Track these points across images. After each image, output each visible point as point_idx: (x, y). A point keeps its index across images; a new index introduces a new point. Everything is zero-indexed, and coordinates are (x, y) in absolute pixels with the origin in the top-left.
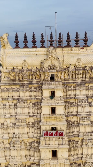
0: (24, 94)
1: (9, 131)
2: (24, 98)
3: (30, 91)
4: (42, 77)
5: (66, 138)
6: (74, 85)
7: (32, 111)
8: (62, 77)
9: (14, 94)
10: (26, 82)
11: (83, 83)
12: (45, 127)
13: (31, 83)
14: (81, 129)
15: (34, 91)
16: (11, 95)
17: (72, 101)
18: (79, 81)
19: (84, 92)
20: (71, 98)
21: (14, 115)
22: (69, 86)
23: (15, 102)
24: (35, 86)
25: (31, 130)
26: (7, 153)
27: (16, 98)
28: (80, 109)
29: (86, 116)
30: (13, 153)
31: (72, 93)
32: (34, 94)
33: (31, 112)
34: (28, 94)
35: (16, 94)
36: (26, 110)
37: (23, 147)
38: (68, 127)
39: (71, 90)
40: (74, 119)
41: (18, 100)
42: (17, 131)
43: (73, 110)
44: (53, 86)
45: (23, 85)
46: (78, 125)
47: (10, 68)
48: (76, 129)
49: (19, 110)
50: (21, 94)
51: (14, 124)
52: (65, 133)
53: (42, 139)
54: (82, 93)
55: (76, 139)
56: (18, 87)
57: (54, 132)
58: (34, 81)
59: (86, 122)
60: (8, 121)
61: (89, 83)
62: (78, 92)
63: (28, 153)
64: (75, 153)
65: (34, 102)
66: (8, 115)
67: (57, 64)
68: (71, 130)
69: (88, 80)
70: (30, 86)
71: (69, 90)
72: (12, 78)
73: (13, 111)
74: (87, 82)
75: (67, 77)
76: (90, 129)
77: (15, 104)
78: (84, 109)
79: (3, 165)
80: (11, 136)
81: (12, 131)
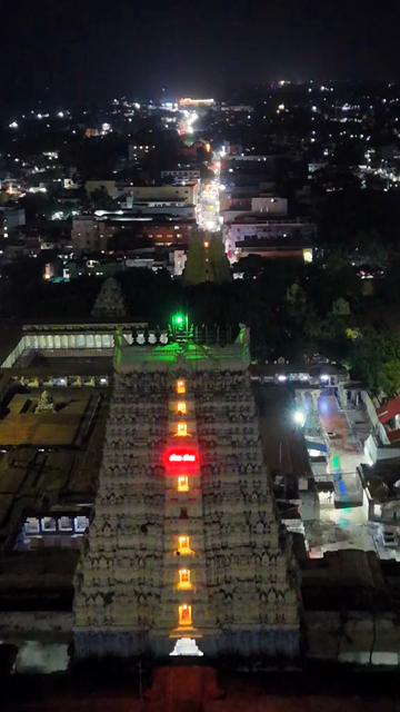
0: (144, 406)
1: (125, 452)
2: (145, 412)
3: (153, 402)
6: (211, 395)
7: (154, 428)
9: (130, 405)
10: (146, 390)
11: (222, 394)
13: (153, 392)
14: (220, 451)
15: (157, 402)
16: (127, 408)
17: (208, 415)
19: (224, 404)
20: (206, 411)
21: (131, 431)
22: (204, 395)
23: (134, 416)
24: (159, 396)
25: (153, 452)
26: (123, 481)
27: (134, 411)
29: (225, 435)
31: (207, 405)
32: (157, 406)
34: (149, 406)
35: (135, 406)
36: (147, 427)
37: (143, 475)
38: (202, 449)
39: (206, 401)
40: (209, 438)
41: (137, 413)
42: (135, 453)
43: (209, 426)
45: (143, 396)
46: (216, 445)
48: (212, 452)
49: (137, 427)
50: (141, 406)
51: (132, 444)
54: (219, 405)
55: (212, 464)
56: (136, 396)
59: (226, 442)
60: (124, 441)
61: (231, 392)
62: (215, 404)
63: (150, 481)
64: (211, 481)
65: (157, 416)
66: (123, 433)
68: (206, 453)
69: (228, 389)
70: (153, 396)
71: (204, 402)
72: (128, 385)
73: (130, 428)
74: (227, 392)
76: (230, 451)
77: (133, 419)
78: (223, 427)
79: (117, 495)
80: (127, 458)
81: (128, 453)
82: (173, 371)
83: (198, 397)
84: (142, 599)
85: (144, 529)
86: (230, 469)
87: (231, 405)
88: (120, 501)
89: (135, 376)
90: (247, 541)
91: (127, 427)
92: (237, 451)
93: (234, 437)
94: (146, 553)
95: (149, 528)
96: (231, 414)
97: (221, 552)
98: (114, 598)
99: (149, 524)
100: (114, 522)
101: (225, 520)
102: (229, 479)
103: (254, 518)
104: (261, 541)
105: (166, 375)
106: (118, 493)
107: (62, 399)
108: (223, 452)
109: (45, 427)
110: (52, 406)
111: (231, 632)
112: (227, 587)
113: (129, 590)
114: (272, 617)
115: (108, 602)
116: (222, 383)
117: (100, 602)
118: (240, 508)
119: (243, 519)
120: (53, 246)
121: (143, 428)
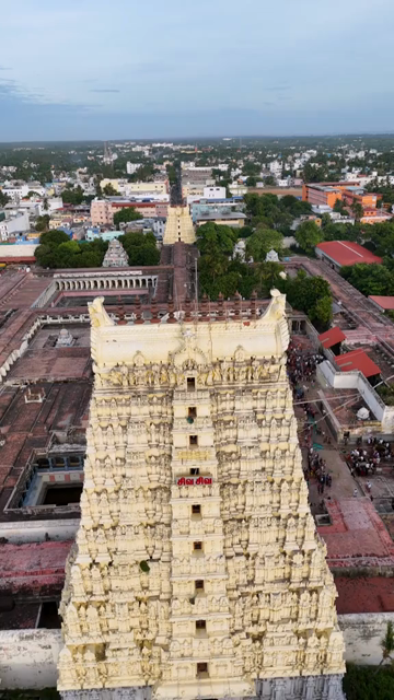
0: (140, 411)
1: (114, 471)
2: (140, 418)
3: (151, 404)
4: (173, 381)
5: (216, 486)
6: (232, 391)
7: (154, 437)
8: (210, 381)
9: (120, 410)
10: (141, 389)
11: (247, 390)
12: (180, 468)
13: (151, 390)
14: (244, 465)
15: (157, 404)
16: (114, 413)
17: (227, 418)
18: (241, 385)
19: (250, 404)
20: (225, 414)
21: (122, 444)
22: (223, 392)
23: (124, 423)
24: (160, 395)
25: (154, 470)
26: (114, 507)
27: (125, 416)
28: (241, 433)
29: (251, 445)
30: (123, 508)
31: (228, 406)
32: (157, 409)
33: (154, 440)
34: (146, 409)
35: (124, 411)
36: (144, 438)
37: (141, 499)
38: (220, 465)
39: (226, 400)
40: (231, 448)
41: (129, 419)
42: (129, 471)
43: (230, 433)
44: (193, 399)
45: (137, 395)
46: (238, 457)
47: (112, 365)
48: (233, 466)
49: (131, 439)
50: (134, 410)
51: (123, 460)
52: (215, 477)
53: (174, 488)
54: (245, 405)
55: (234, 481)
56: (127, 397)
57: (195, 478)
58: (157, 386)
59: (252, 454)
60: (113, 457)
61: (260, 387)
62: (238, 405)
63: (150, 506)
64: (233, 504)
65: (157, 421)
66: (111, 447)
67: (199, 360)
68: (226, 468)
69: (256, 383)
70: (151, 396)
71: (222, 401)
72: (116, 381)
73: (120, 439)
74: (254, 387)
75: (217, 378)
76: (258, 465)
77: (124, 427)
78: (248, 433)
79: (107, 526)
80: (118, 479)
81: (120, 472)
82: (179, 361)
83: (214, 395)
84: (145, 650)
85: (144, 567)
86: (258, 488)
87: (260, 405)
88: (111, 532)
89: (125, 370)
90: (280, 574)
91: (117, 439)
92: (268, 464)
93: (264, 446)
94: (148, 594)
95: (150, 564)
96: (260, 416)
97: (248, 590)
98: (108, 653)
99: (151, 559)
100: (103, 559)
101: (251, 550)
102: (258, 501)
103: (289, 548)
104: (297, 574)
105: (168, 367)
106: (108, 523)
107: (77, 332)
108: (249, 466)
109: (62, 361)
110: (69, 341)
111: (260, 681)
112: (254, 630)
113: (128, 640)
114: (311, 660)
115: (101, 657)
116: (245, 376)
117: (90, 656)
118: (272, 534)
119: (276, 550)
120: (79, 221)
121: (138, 440)
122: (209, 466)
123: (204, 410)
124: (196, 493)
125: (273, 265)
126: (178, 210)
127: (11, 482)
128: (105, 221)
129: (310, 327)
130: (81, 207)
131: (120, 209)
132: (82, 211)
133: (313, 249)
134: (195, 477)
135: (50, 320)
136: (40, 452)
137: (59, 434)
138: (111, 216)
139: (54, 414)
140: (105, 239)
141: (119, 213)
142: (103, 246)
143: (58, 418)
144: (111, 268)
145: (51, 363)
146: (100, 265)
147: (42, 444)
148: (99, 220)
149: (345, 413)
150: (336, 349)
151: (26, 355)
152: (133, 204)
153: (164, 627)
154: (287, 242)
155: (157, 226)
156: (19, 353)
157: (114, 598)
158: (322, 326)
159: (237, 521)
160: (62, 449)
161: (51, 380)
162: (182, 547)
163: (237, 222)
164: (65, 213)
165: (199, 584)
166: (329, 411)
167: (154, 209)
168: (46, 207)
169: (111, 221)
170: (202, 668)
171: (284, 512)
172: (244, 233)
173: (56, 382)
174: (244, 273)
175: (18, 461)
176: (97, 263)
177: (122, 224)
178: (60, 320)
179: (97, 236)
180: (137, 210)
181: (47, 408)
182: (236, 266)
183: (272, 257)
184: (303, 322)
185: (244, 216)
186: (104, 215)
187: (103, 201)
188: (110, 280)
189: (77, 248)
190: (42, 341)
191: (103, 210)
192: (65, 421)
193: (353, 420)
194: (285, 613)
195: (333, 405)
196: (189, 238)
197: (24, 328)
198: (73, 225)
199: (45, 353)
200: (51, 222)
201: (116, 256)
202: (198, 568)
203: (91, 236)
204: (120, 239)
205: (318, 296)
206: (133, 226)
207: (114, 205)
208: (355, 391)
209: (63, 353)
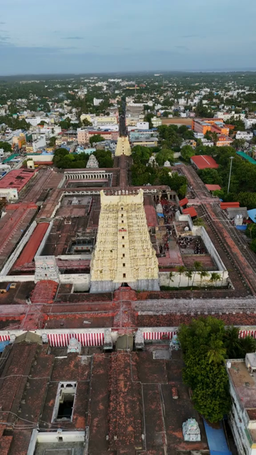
0: (111, 215)
2: (111, 217)
3: (113, 214)
4: (118, 208)
5: (127, 232)
6: (131, 211)
8: (126, 208)
9: (107, 215)
10: (111, 210)
11: (135, 211)
12: (120, 228)
13: (113, 210)
18: (133, 210)
20: (130, 216)
21: (107, 223)
22: (129, 211)
24: (115, 212)
25: (114, 229)
26: (105, 237)
28: (133, 221)
29: (135, 223)
30: (107, 237)
31: (130, 214)
32: (115, 215)
33: (114, 222)
36: (112, 221)
37: (111, 235)
38: (128, 228)
40: (131, 224)
44: (122, 212)
45: (110, 212)
47: (105, 205)
48: (132, 228)
51: (107, 226)
52: (127, 230)
53: (118, 233)
54: (134, 214)
55: (132, 232)
58: (115, 210)
59: (136, 225)
62: (132, 214)
63: (113, 237)
64: (131, 237)
65: (115, 217)
66: (104, 223)
67: (124, 204)
68: (130, 228)
69: (137, 209)
70: (113, 212)
72: (106, 208)
75: (128, 208)
76: (137, 228)
77: (107, 219)
78: (135, 221)
81: (106, 229)
82: (119, 204)
83: (127, 212)
84: (111, 271)
85: (111, 251)
86: (137, 233)
87: (137, 214)
88: (104, 243)
89: (108, 206)
90: (142, 254)
92: (139, 228)
93: (138, 224)
94: (112, 258)
95: (113, 251)
96: (137, 217)
97: (135, 257)
99: (113, 249)
100: (102, 249)
101: (136, 248)
102: (137, 236)
103: (145, 247)
104: (146, 254)
105: (117, 205)
106: (103, 241)
107: (80, 199)
108: (135, 228)
109: (75, 210)
110: (77, 202)
111: (138, 280)
112: (137, 268)
113: (107, 269)
114: (150, 275)
115: (101, 272)
116: (134, 208)
117: (99, 272)
118: (140, 245)
119: (141, 248)
120: (71, 140)
121: (110, 222)
122: (126, 227)
123: (125, 215)
124: (123, 233)
125: (167, 168)
126: (123, 139)
127: (66, 246)
128: (85, 142)
129: (177, 198)
130: (71, 132)
131: (93, 135)
132: (72, 134)
133: (189, 159)
134: (123, 230)
135: (67, 194)
136: (73, 239)
137: (79, 234)
138: (88, 139)
139: (76, 228)
140: (86, 153)
141: (93, 137)
142: (86, 157)
143: (78, 228)
144: (90, 169)
145: (72, 210)
146: (85, 167)
147: (74, 236)
148: (82, 140)
149: (181, 228)
150: (185, 206)
151: (61, 207)
152: (100, 132)
153: (116, 266)
154: (176, 155)
155: (112, 145)
156: (58, 207)
157: (104, 258)
158: (181, 197)
159: (132, 241)
160: (81, 238)
161: (73, 216)
162: (120, 246)
163: (153, 143)
164: (63, 136)
165: (124, 255)
166: (175, 228)
167: (110, 135)
168: (53, 132)
169: (88, 142)
170: (124, 275)
171: (143, 239)
172: (155, 150)
173: (75, 217)
174: (152, 173)
175: (67, 241)
176: (84, 166)
177: (94, 144)
178: (71, 193)
179: (82, 151)
180: (102, 136)
181: (73, 226)
182: (149, 169)
183: (167, 164)
184: (174, 196)
185: (157, 139)
186: (84, 138)
187: (84, 130)
188: (90, 175)
189: (73, 158)
190: (66, 202)
191: (84, 135)
192: (81, 230)
193: (183, 231)
194: (144, 263)
195: (177, 226)
196: (128, 153)
197: (58, 196)
198: (69, 143)
199: (69, 207)
200: (56, 141)
201: (92, 162)
202: (123, 251)
203: (79, 151)
204: (94, 153)
205: (182, 185)
206: (100, 145)
207: (90, 133)
208: (187, 222)
209: (75, 207)
